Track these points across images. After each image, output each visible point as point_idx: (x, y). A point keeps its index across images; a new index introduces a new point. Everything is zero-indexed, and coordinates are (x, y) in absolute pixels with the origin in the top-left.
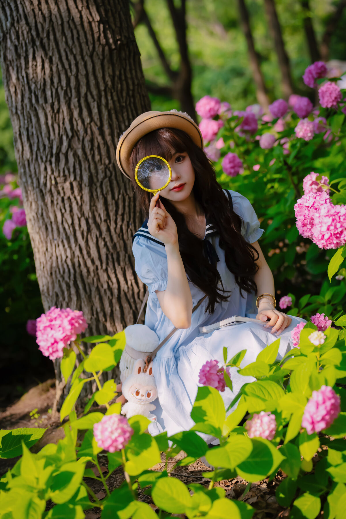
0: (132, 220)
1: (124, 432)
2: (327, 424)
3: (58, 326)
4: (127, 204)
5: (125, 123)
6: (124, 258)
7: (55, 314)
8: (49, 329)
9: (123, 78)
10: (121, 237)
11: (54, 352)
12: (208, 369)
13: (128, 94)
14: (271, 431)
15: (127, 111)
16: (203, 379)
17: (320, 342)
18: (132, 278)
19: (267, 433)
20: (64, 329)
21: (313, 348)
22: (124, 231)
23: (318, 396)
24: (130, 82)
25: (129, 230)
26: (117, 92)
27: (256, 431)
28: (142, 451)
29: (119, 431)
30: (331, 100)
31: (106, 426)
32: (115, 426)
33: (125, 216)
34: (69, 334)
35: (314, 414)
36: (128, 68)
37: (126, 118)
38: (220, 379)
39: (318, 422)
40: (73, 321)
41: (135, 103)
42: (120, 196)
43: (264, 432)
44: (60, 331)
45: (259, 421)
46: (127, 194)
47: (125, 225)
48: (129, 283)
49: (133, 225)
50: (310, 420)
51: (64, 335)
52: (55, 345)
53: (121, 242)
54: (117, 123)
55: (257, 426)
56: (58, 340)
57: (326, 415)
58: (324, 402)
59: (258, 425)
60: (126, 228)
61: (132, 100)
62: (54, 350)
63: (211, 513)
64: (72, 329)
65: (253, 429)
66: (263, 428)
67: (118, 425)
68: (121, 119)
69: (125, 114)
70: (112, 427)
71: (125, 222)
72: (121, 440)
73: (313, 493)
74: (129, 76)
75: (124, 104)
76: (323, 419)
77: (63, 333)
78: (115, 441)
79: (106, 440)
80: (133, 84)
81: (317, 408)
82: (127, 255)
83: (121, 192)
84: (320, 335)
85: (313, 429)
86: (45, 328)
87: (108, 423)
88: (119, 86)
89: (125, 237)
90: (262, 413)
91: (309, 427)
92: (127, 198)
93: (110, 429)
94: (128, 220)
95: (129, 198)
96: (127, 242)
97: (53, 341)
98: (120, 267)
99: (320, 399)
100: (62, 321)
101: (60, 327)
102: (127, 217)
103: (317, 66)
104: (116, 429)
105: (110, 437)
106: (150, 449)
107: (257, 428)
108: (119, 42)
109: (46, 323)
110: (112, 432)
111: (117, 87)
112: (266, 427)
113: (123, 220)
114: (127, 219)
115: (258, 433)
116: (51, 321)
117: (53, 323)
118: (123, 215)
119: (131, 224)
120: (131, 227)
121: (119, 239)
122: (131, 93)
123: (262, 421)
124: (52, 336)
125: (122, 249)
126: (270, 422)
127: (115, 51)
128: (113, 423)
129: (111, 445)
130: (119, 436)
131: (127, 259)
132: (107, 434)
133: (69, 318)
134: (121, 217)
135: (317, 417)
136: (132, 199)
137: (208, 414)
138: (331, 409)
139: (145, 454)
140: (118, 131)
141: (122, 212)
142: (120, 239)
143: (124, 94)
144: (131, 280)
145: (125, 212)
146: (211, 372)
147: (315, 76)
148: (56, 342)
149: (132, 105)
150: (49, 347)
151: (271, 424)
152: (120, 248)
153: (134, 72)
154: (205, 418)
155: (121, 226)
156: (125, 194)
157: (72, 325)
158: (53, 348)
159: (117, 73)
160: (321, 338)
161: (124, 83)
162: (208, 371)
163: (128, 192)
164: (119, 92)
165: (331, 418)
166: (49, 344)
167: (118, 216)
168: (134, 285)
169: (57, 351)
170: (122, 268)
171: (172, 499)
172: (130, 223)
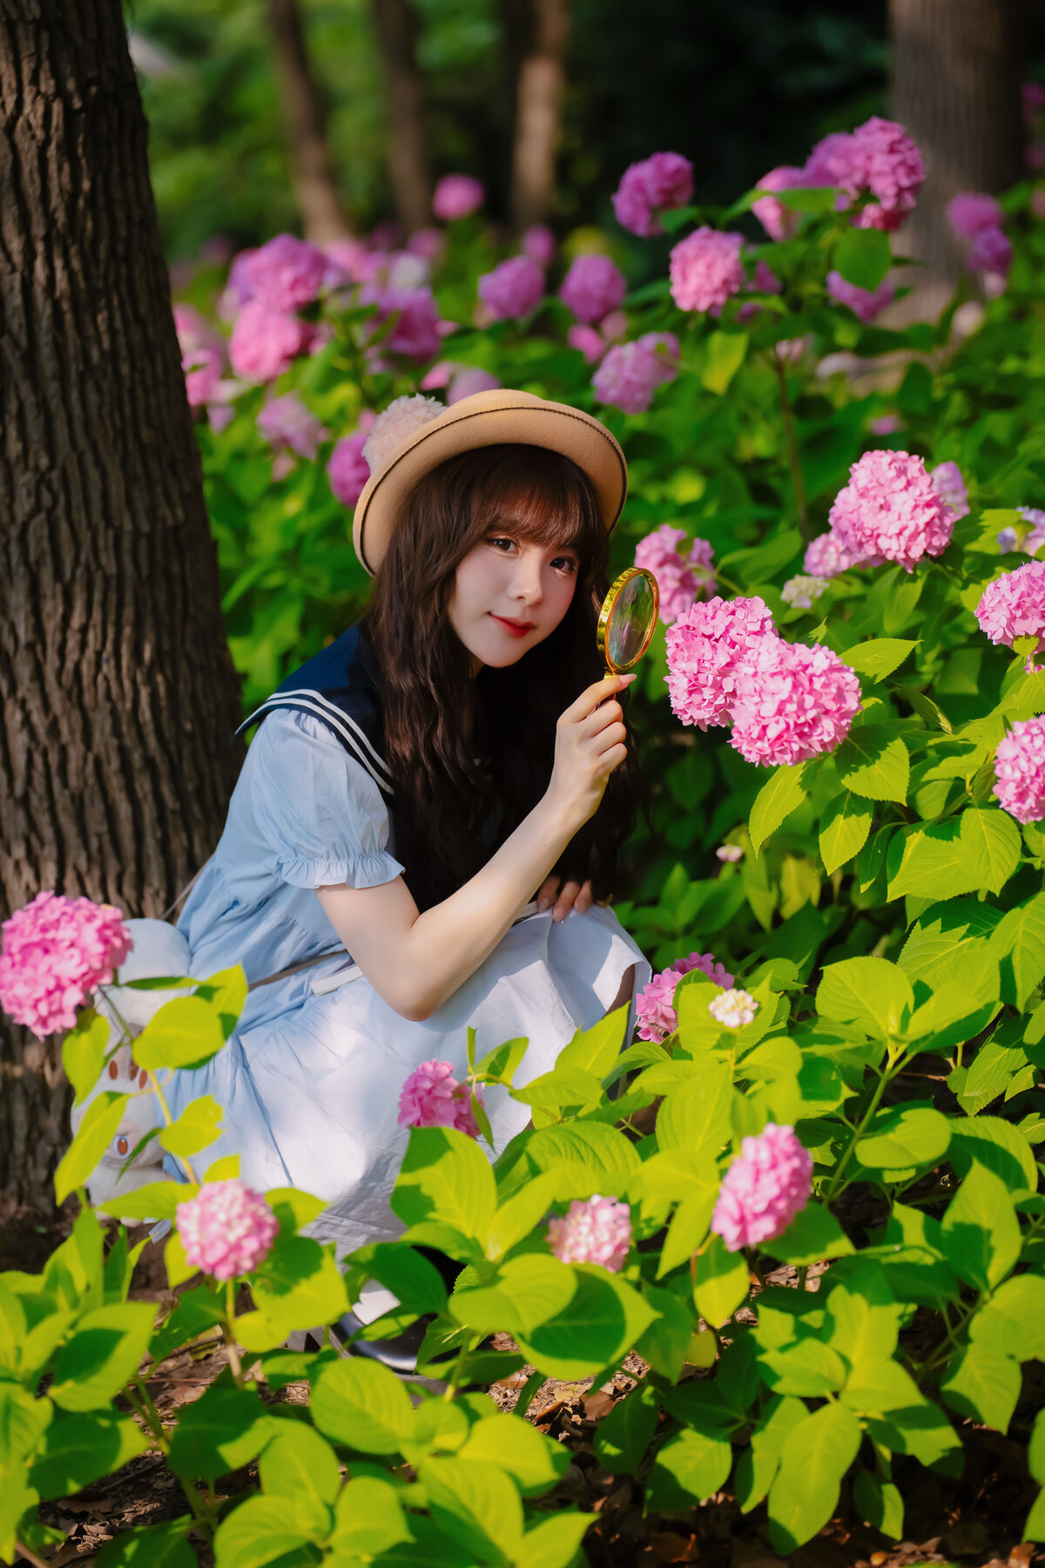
0: (109, 647)
1: (259, 1225)
2: (781, 1222)
3: (67, 943)
4: (97, 596)
5: (100, 342)
6: (81, 764)
7: (53, 912)
8: (38, 952)
9: (101, 200)
10: (74, 699)
11: (51, 1014)
12: (427, 1085)
13: (112, 250)
14: (618, 1248)
15: (109, 306)
16: (411, 1113)
17: (742, 1018)
18: (104, 828)
19: (607, 1251)
20: (83, 951)
21: (718, 1036)
22: (86, 681)
23: (757, 1150)
24: (120, 214)
25: (100, 678)
26: (82, 244)
27: (577, 1244)
28: (296, 1282)
29: (248, 1222)
30: (708, 288)
31: (212, 1208)
32: (237, 1209)
33: (91, 636)
34: (97, 965)
35: (747, 1195)
36: (115, 170)
37: (103, 327)
38: (461, 1115)
39: (757, 1216)
40: (109, 933)
41: (130, 281)
42: (79, 572)
43: (599, 1248)
44: (71, 957)
45: (588, 1219)
46: (99, 566)
47: (89, 663)
48: (94, 844)
49: (112, 663)
50: (736, 1215)
51: (84, 968)
52: (57, 995)
53: (76, 715)
54: (78, 342)
55: (580, 1233)
56: (65, 982)
57: (778, 1198)
58: (774, 1166)
59: (585, 1229)
60: (93, 670)
61: (123, 271)
62: (54, 1008)
63: (465, 1454)
64: (105, 953)
65: (570, 1241)
66: (596, 1239)
67: (244, 1205)
68: (91, 331)
69: (101, 318)
70: (228, 1211)
71: (90, 653)
72: (251, 1245)
73: (709, 1428)
74: (117, 194)
75: (100, 284)
76: (770, 1209)
77: (82, 963)
78: (237, 1247)
79: (212, 1245)
80: (129, 219)
81: (757, 1180)
82: (91, 757)
83: (83, 557)
84: (743, 999)
85: (743, 1235)
86: (26, 949)
87: (218, 1199)
88: (89, 225)
89: (88, 699)
90: (595, 1200)
91: (731, 1233)
92: (98, 578)
93: (222, 1217)
94: (99, 647)
95: (106, 579)
96: (91, 714)
97: (51, 984)
98: (67, 793)
99: (765, 1156)
100: (78, 929)
101: (72, 945)
102: (96, 638)
103: (660, 166)
104: (240, 1217)
105: (225, 1240)
106: (317, 1278)
107: (582, 1239)
108: (94, 90)
109: (30, 935)
110: (228, 1224)
111: (84, 229)
112: (605, 1237)
113: (83, 645)
114: (95, 643)
115: (582, 1251)
116: (44, 930)
117: (51, 935)
118: (84, 630)
119: (108, 660)
120: (105, 668)
121: (68, 705)
122: (121, 248)
123: (594, 1219)
124: (50, 969)
125: (78, 736)
126: (615, 1222)
127: (83, 116)
128: (232, 1202)
129: (223, 1260)
130: (247, 1236)
131: (90, 768)
132: (214, 1228)
133: (98, 923)
134: (78, 636)
135: (756, 1203)
136: (113, 582)
137: (438, 1204)
138: (791, 1185)
139: (305, 1289)
140: (81, 368)
141: (84, 621)
142: (73, 706)
143: (102, 253)
144: (99, 836)
145: (91, 623)
146: (437, 1093)
147: (655, 199)
148: (60, 988)
149: (123, 287)
150: (38, 1001)
151: (620, 1227)
152: (72, 732)
153: (130, 181)
154: (432, 1215)
155: (77, 666)
156: (93, 566)
157: (106, 941)
158: (50, 1004)
159: (86, 185)
160: (745, 1008)
161: (103, 216)
162: (430, 1092)
163: (104, 560)
164: (87, 245)
165: (789, 1207)
166: (40, 992)
167: (69, 634)
168: (108, 849)
169: (61, 1011)
170: (72, 797)
171: (362, 1416)
172: (105, 655)
